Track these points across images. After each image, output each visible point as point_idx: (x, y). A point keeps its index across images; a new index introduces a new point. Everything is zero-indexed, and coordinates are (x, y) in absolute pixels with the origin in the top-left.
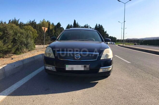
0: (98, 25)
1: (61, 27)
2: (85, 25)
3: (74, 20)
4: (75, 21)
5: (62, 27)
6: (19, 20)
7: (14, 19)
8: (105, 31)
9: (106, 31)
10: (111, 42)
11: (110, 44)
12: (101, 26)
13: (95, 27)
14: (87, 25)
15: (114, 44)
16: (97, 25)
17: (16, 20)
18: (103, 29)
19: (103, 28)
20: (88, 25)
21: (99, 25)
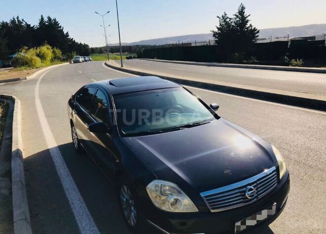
0: (46, 19)
2: (14, 19)
8: (65, 33)
9: (67, 33)
10: (85, 58)
11: (83, 62)
12: (55, 20)
13: (40, 24)
14: (18, 18)
15: (90, 60)
16: (42, 19)
18: (61, 27)
19: (60, 25)
20: (20, 19)
21: (49, 19)
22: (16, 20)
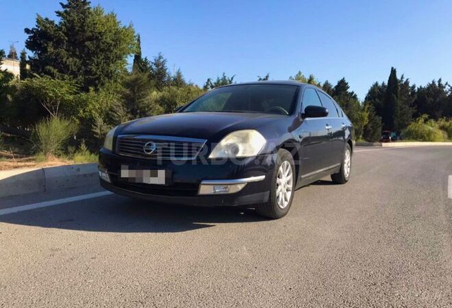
1: (349, 90)
2: (433, 82)
3: (392, 68)
4: (393, 72)
5: (353, 93)
6: (232, 78)
7: (221, 77)
14: (440, 80)
17: (227, 78)
20: (443, 83)
22: (437, 84)
